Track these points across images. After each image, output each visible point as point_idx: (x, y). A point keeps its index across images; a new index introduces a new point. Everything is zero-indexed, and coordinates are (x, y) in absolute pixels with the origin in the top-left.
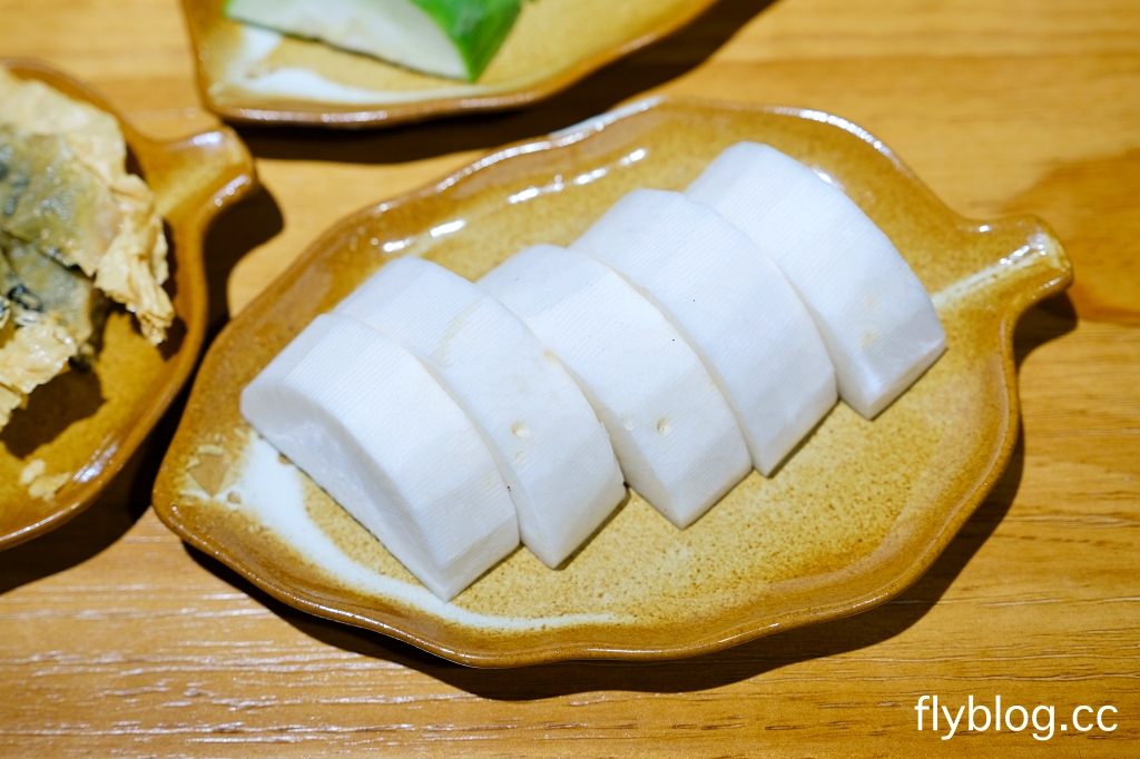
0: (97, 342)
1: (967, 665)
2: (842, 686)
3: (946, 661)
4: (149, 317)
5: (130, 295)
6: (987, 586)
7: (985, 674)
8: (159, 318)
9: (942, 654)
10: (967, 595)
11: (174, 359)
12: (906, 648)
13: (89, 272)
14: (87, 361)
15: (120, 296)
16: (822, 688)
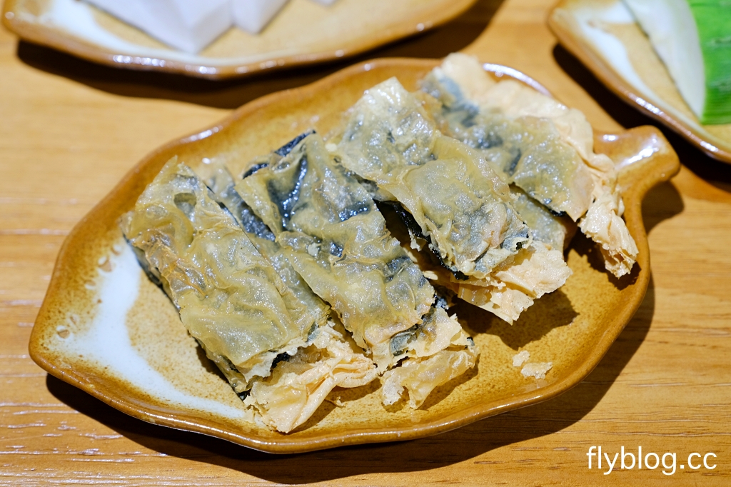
1: (618, 425)
3: (603, 422)
5: (608, 238)
6: (634, 373)
7: (631, 431)
13: (574, 219)
15: (599, 238)
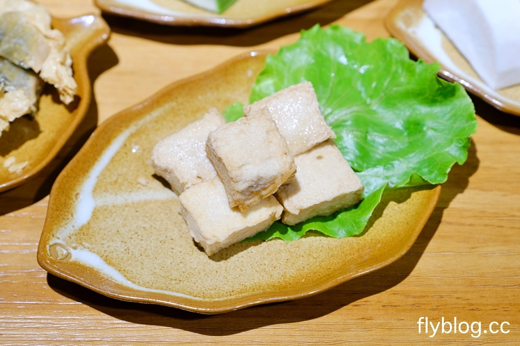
0: (37, 105)
2: (417, 288)
4: (66, 89)
5: (56, 80)
7: (482, 284)
8: (71, 89)
9: (462, 276)
10: (473, 250)
11: (75, 111)
12: (446, 273)
13: (37, 71)
14: (33, 115)
15: (52, 81)
16: (407, 289)
